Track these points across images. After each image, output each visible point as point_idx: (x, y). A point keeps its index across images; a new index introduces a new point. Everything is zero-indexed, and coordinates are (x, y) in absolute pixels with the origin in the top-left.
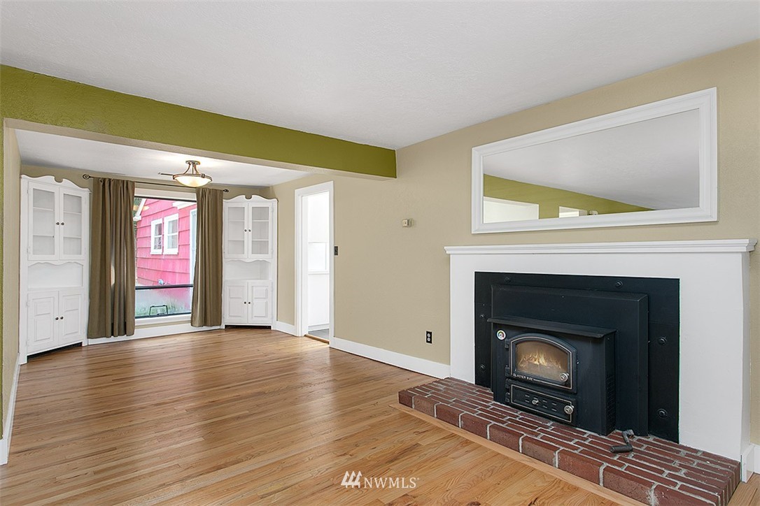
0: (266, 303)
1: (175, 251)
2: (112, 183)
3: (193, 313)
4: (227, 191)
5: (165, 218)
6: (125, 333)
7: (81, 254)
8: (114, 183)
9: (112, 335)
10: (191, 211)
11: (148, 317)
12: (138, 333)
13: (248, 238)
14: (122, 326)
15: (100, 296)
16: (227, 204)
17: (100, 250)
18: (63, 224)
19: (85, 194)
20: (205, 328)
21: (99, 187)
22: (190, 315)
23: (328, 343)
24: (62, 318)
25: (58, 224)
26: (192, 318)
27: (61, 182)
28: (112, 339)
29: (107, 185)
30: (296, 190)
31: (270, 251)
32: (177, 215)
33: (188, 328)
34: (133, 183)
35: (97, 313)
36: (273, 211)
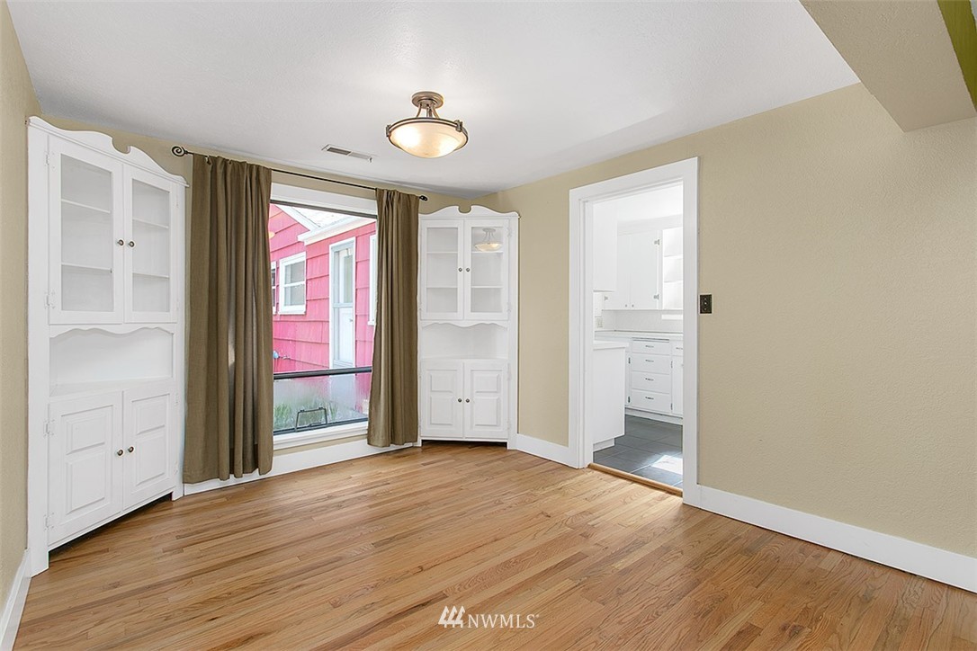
0: (498, 401)
1: (301, 309)
2: (230, 167)
3: (371, 419)
4: (424, 198)
5: (281, 261)
6: (256, 465)
7: (169, 311)
8: (233, 166)
9: (232, 471)
10: (331, 246)
11: (293, 430)
12: (281, 465)
13: (464, 284)
14: (250, 456)
15: (207, 397)
16: (426, 222)
17: (206, 303)
18: (132, 244)
19: (176, 188)
20: (393, 447)
21: (204, 173)
22: (367, 422)
23: (680, 494)
24: (131, 450)
25: (121, 243)
26: (369, 430)
27: (126, 151)
28: (232, 481)
29: (220, 171)
30: (571, 190)
31: (504, 307)
32: (304, 254)
33: (362, 449)
34: (269, 171)
35: (201, 430)
36: (509, 235)
